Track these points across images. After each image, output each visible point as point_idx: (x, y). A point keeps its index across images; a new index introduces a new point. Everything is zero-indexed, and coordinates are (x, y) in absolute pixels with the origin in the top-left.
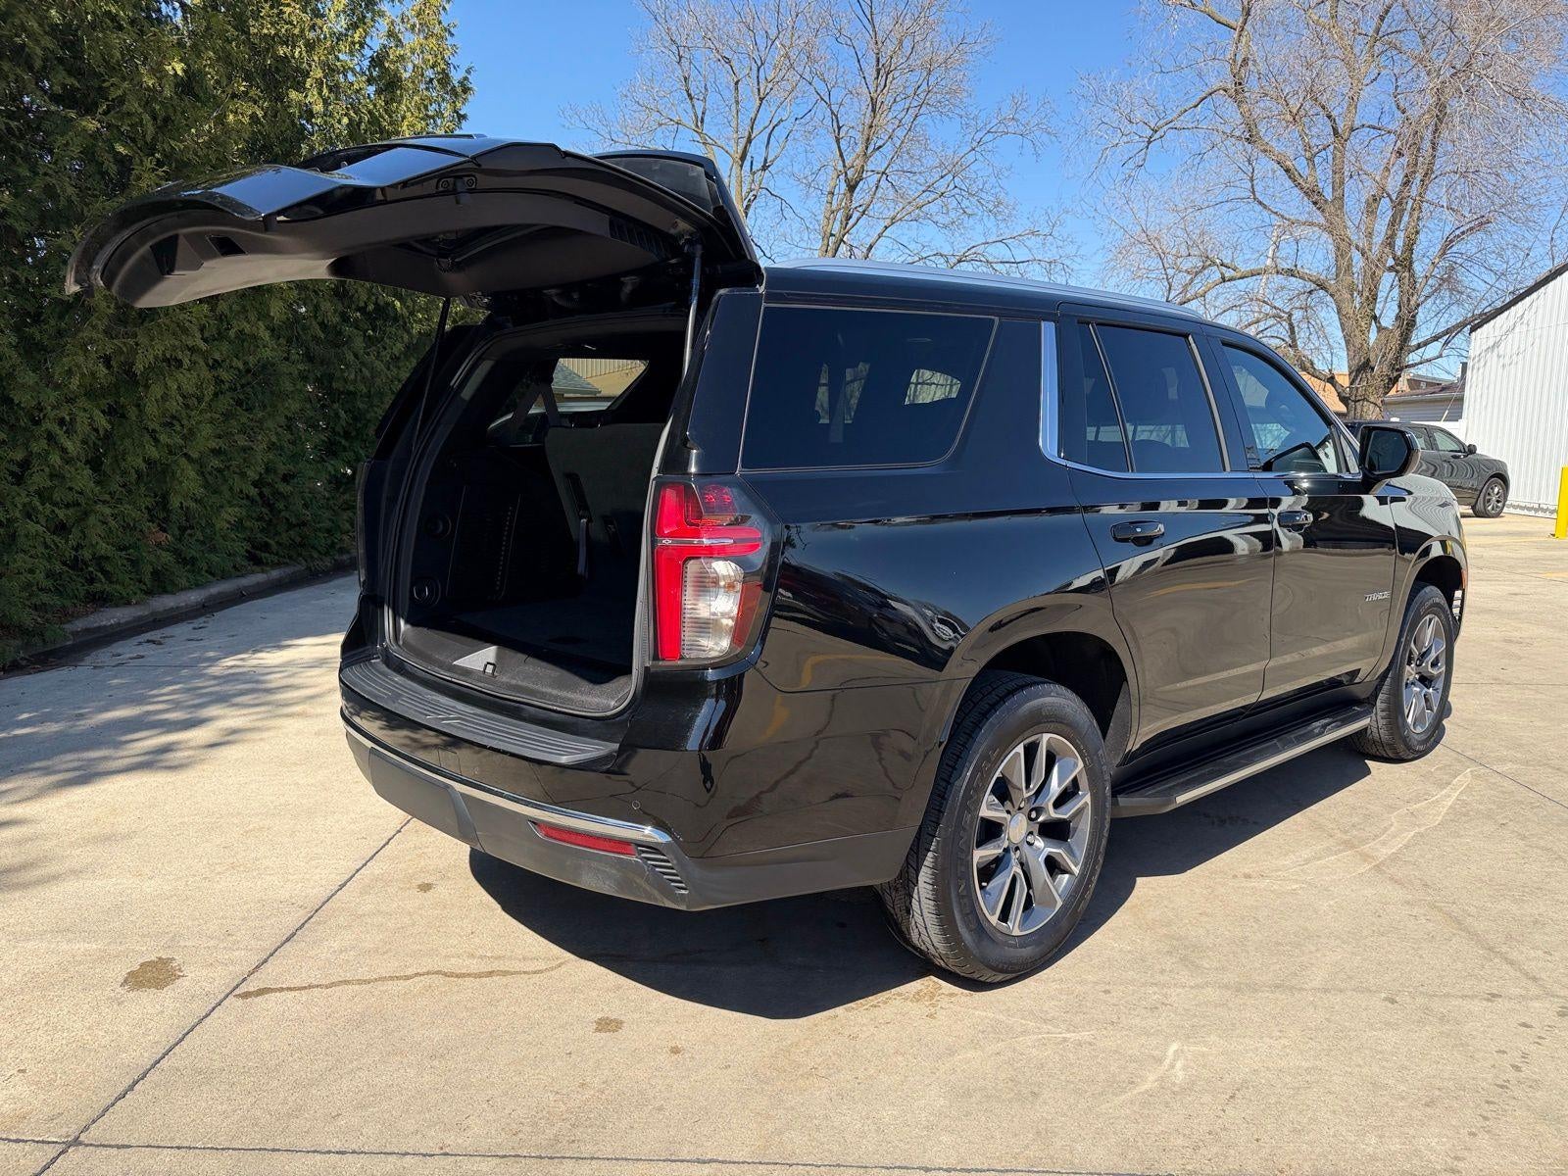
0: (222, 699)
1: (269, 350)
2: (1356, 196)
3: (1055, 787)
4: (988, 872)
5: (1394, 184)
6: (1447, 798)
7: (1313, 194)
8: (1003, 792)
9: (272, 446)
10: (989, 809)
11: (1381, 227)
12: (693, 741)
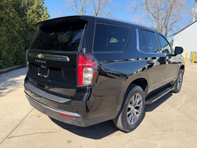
0: (10, 85)
1: (16, 34)
2: (161, 18)
3: (138, 102)
4: (129, 115)
5: (165, 16)
6: (184, 98)
7: (155, 17)
8: (131, 103)
9: (17, 48)
10: (129, 106)
11: (163, 21)
12: (85, 99)
